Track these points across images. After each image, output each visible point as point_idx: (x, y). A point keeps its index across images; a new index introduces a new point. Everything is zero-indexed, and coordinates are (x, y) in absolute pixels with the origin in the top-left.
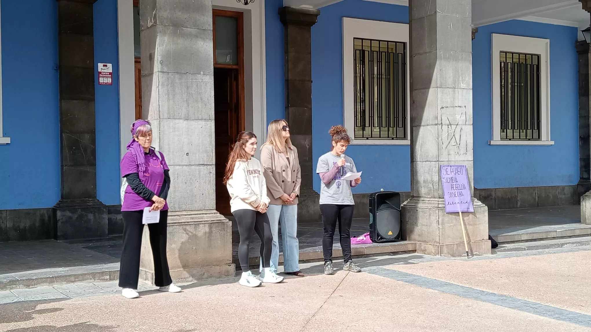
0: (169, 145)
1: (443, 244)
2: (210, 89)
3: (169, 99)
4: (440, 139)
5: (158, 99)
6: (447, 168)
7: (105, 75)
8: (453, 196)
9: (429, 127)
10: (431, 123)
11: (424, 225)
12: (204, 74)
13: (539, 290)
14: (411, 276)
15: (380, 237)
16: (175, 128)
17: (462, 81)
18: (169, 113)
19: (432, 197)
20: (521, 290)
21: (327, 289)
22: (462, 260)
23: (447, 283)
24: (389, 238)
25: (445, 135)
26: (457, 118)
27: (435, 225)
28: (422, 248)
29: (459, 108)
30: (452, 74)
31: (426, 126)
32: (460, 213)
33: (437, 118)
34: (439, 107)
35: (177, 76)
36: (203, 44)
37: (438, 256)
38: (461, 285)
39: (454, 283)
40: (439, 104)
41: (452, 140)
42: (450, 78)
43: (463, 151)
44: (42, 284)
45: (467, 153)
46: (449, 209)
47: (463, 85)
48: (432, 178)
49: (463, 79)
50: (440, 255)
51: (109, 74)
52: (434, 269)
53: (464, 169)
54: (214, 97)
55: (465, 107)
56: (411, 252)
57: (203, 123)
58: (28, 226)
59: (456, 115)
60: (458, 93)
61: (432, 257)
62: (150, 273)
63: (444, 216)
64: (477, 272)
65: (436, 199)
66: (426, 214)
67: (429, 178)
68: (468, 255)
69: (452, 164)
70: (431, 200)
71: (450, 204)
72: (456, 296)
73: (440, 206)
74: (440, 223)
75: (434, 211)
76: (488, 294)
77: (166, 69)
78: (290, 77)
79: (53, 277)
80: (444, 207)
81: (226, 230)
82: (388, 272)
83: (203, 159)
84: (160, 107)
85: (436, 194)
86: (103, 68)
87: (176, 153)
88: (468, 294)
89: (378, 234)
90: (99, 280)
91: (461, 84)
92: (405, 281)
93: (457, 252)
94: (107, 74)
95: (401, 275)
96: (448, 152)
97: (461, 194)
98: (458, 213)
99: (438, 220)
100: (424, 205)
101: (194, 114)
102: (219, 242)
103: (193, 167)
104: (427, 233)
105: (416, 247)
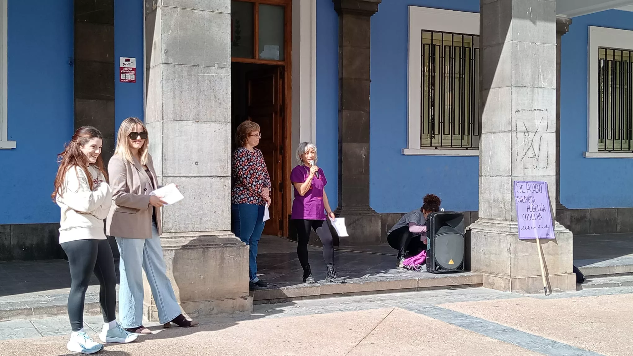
0: (174, 152)
1: (515, 277)
2: (227, 85)
3: (174, 96)
4: (514, 149)
5: (161, 96)
6: (523, 184)
7: (128, 70)
8: (529, 218)
9: (500, 134)
10: (503, 130)
11: (492, 253)
12: (219, 67)
13: (629, 342)
14: (468, 318)
15: (438, 267)
16: (181, 132)
17: (544, 78)
18: (174, 113)
19: (503, 220)
20: (605, 341)
21: (358, 333)
22: (537, 297)
23: (511, 329)
24: (449, 268)
25: (520, 144)
26: (536, 123)
27: (505, 254)
28: (490, 281)
29: (539, 111)
30: (530, 71)
31: (497, 133)
32: (538, 240)
33: (510, 123)
34: (514, 110)
35: (185, 68)
36: (219, 30)
37: (509, 292)
38: (529, 332)
39: (519, 329)
40: (513, 107)
41: (529, 150)
42: (527, 74)
43: (542, 164)
44: (18, 317)
45: (548, 166)
46: (525, 234)
47: (544, 84)
48: (503, 197)
49: (545, 76)
50: (512, 291)
51: (132, 69)
52: (499, 310)
53: (544, 186)
54: (230, 94)
55: (547, 110)
56: (477, 285)
57: (216, 126)
58: (34, 243)
59: (535, 120)
60: (538, 94)
61: (501, 292)
62: (147, 306)
63: (517, 242)
64: (553, 315)
65: (508, 223)
66: (496, 241)
67: (500, 197)
68: (546, 292)
69: (529, 179)
70: (502, 222)
71: (524, 228)
72: (519, 348)
73: (512, 230)
74: (511, 252)
75: (504, 236)
76: (561, 346)
77: (171, 59)
78: (345, 75)
79: (31, 309)
80: (518, 232)
81: (242, 256)
82: (441, 312)
83: (215, 169)
84: (164, 106)
85: (508, 217)
86: (125, 63)
87: (183, 161)
88: (536, 346)
89: (435, 263)
90: (87, 313)
91: (542, 83)
92: (459, 324)
93: (532, 288)
94: (130, 70)
95: (456, 317)
96: (524, 165)
97: (539, 217)
98: (535, 239)
99: (510, 248)
100: (494, 229)
101: (206, 115)
102: (233, 270)
103: (204, 179)
104: (497, 263)
105: (482, 280)
